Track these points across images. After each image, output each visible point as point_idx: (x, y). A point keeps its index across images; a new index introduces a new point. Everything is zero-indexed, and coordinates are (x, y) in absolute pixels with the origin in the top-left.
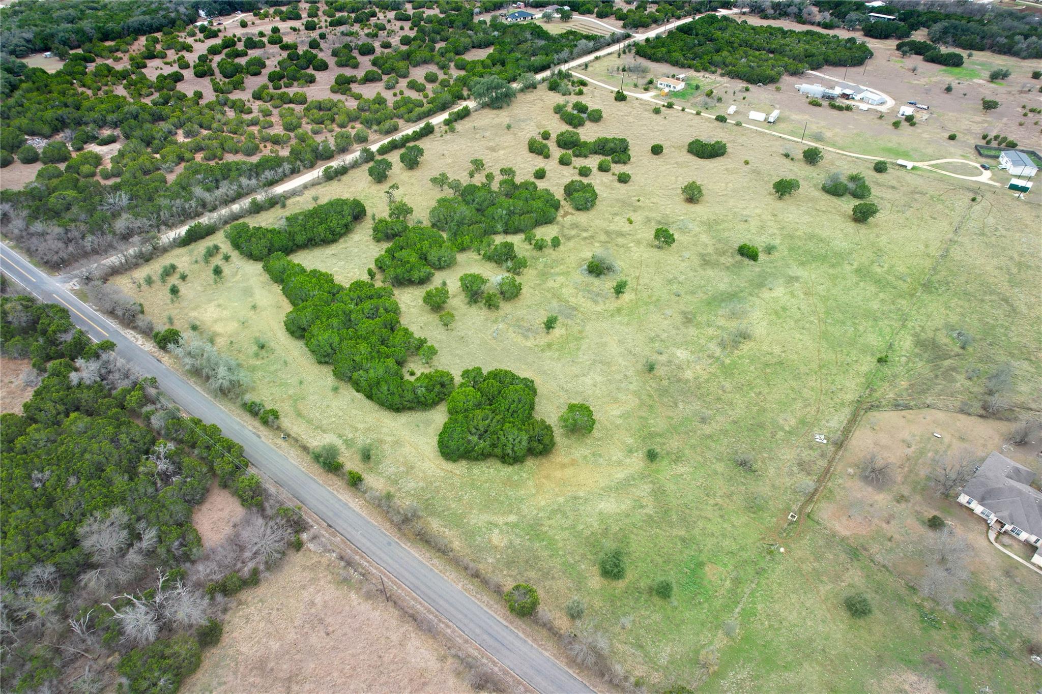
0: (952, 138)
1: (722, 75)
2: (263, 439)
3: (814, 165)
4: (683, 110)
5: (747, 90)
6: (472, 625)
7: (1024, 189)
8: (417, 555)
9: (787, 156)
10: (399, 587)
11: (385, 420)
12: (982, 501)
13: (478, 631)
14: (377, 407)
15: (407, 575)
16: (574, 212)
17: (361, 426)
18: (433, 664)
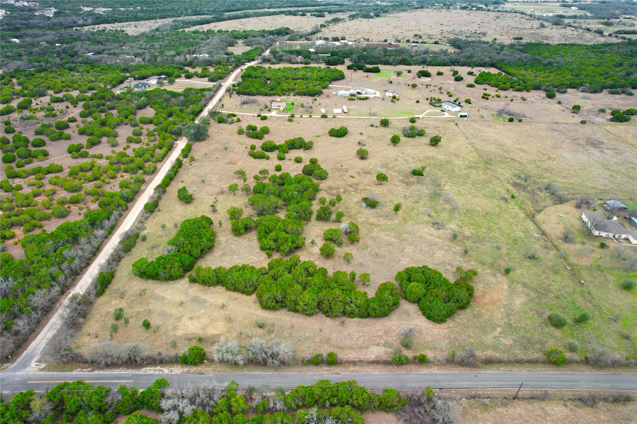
0: (418, 102)
1: (295, 95)
2: (342, 373)
3: (387, 127)
4: (301, 117)
5: (315, 100)
6: (553, 383)
7: (465, 116)
8: (492, 372)
9: (372, 126)
10: (507, 391)
11: (387, 323)
12: (604, 231)
13: (557, 383)
14: (374, 320)
15: (503, 383)
16: (321, 182)
17: (380, 333)
18: (566, 411)
